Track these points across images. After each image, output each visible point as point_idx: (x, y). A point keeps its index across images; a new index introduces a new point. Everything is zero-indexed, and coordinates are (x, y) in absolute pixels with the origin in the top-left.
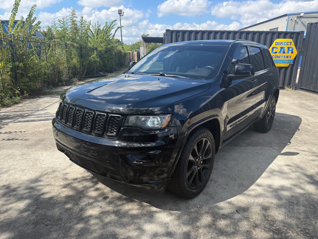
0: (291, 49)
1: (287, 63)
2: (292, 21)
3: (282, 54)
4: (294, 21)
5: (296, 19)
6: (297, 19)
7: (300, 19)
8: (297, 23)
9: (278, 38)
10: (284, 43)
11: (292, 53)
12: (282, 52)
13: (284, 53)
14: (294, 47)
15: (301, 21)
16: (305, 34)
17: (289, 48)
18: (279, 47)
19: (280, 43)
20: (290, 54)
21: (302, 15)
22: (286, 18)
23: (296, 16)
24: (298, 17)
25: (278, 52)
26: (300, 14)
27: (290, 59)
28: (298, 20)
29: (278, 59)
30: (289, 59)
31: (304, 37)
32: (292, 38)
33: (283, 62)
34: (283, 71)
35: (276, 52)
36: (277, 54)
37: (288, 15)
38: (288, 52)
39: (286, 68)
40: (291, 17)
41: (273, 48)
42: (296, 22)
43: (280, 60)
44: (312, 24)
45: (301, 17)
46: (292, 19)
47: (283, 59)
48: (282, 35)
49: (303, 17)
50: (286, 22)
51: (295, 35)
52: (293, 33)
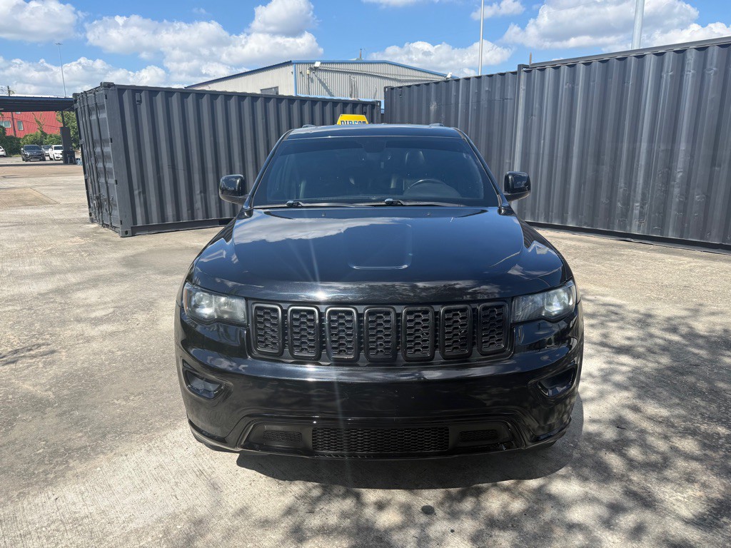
2: (303, 76)
4: (306, 77)
5: (308, 72)
6: (310, 71)
7: (316, 74)
8: (312, 81)
9: (344, 112)
15: (317, 77)
16: (383, 107)
19: (348, 122)
21: (317, 64)
22: (291, 68)
23: (308, 67)
24: (311, 69)
26: (314, 63)
28: (312, 75)
31: (383, 112)
32: (364, 113)
37: (293, 63)
40: (300, 67)
42: (310, 79)
44: (392, 88)
45: (316, 69)
46: (301, 73)
48: (349, 108)
49: (320, 70)
50: (293, 76)
51: (368, 107)
52: (365, 104)
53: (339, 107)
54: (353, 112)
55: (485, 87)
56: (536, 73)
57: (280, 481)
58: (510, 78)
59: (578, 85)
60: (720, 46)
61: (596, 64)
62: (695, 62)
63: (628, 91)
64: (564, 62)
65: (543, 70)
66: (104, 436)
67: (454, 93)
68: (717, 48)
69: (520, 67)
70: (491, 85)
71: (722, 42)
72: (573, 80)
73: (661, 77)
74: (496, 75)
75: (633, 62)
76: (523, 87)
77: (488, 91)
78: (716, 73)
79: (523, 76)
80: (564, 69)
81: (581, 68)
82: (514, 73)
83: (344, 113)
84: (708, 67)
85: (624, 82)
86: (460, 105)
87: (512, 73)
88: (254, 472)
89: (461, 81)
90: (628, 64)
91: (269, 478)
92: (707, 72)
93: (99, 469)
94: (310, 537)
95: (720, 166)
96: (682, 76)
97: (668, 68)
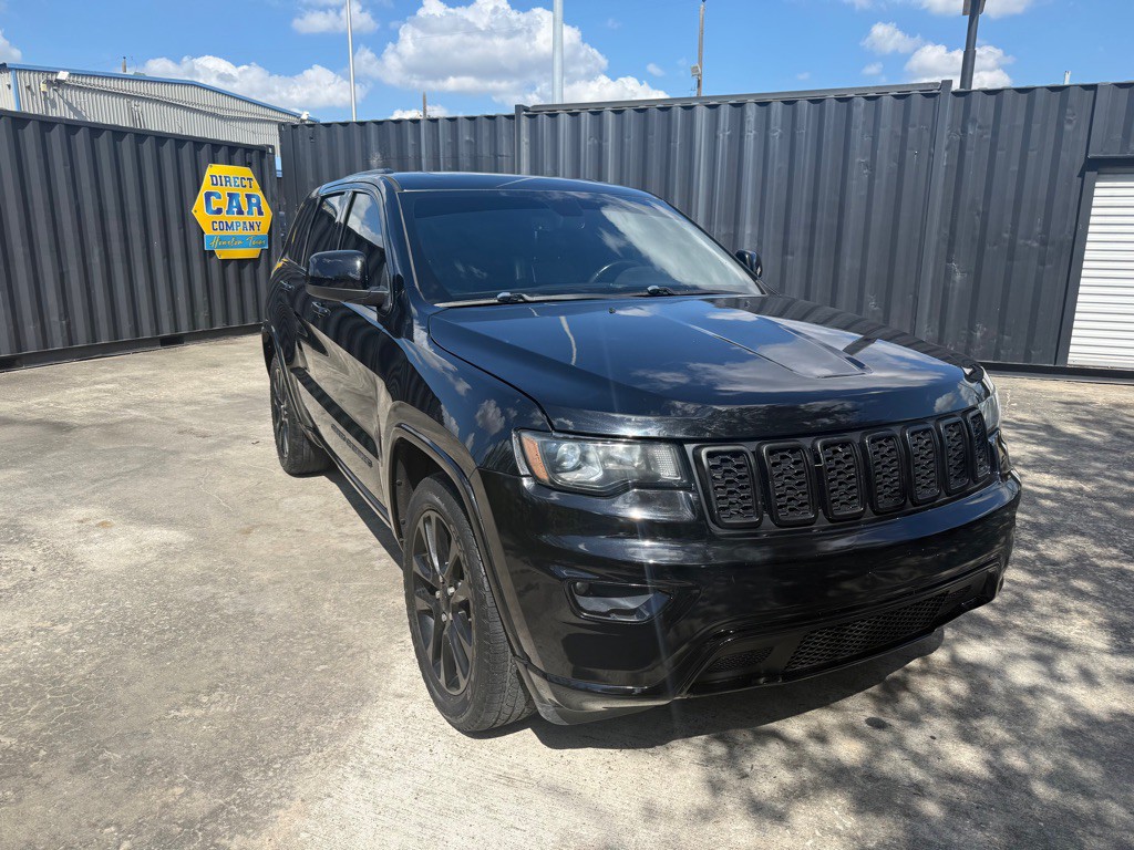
0: (254, 200)
1: (253, 246)
2: (33, 94)
3: (235, 217)
4: (39, 96)
5: (43, 87)
6: (49, 87)
7: (60, 91)
8: (53, 104)
9: (215, 160)
10: (235, 182)
11: (260, 213)
12: (235, 210)
13: (240, 212)
14: (260, 194)
15: (63, 98)
16: (278, 158)
17: (249, 197)
18: (224, 191)
19: (223, 179)
20: (255, 217)
21: (63, 76)
22: (6, 78)
23: (42, 78)
24: (49, 83)
25: (224, 211)
26: (56, 73)
27: (258, 233)
28: (52, 94)
29: (230, 233)
30: (256, 232)
31: (279, 175)
32: (248, 164)
33: (244, 242)
34: (247, 270)
35: (219, 211)
36: (224, 217)
37: (10, 69)
38: (250, 212)
39: (255, 262)
40: (26, 78)
41: (208, 196)
42: (48, 101)
43: (236, 238)
45: (60, 83)
46: (29, 88)
47: (240, 232)
48: (222, 153)
49: (69, 85)
50: (12, 92)
51: (254, 154)
52: (248, 149)
53: (205, 151)
54: (230, 162)
55: (465, 136)
56: (544, 120)
57: (650, 750)
58: (503, 125)
59: (607, 141)
60: (785, 102)
61: (629, 113)
62: (756, 120)
63: (675, 152)
64: (584, 106)
65: (553, 115)
66: (237, 777)
67: (411, 141)
68: (780, 104)
69: (519, 108)
70: (475, 133)
71: (787, 98)
72: (599, 132)
73: (716, 137)
74: (481, 117)
75: (678, 113)
76: (525, 139)
77: (469, 142)
78: (781, 137)
79: (525, 122)
80: (585, 117)
81: (610, 117)
82: (510, 117)
83: (214, 163)
84: (772, 128)
85: (669, 141)
86: (424, 160)
87: (506, 116)
88: (591, 750)
89: (422, 124)
90: (673, 116)
91: (628, 751)
92: (772, 134)
93: (303, 835)
94: (787, 808)
95: (792, 254)
96: (742, 137)
97: (724, 125)
